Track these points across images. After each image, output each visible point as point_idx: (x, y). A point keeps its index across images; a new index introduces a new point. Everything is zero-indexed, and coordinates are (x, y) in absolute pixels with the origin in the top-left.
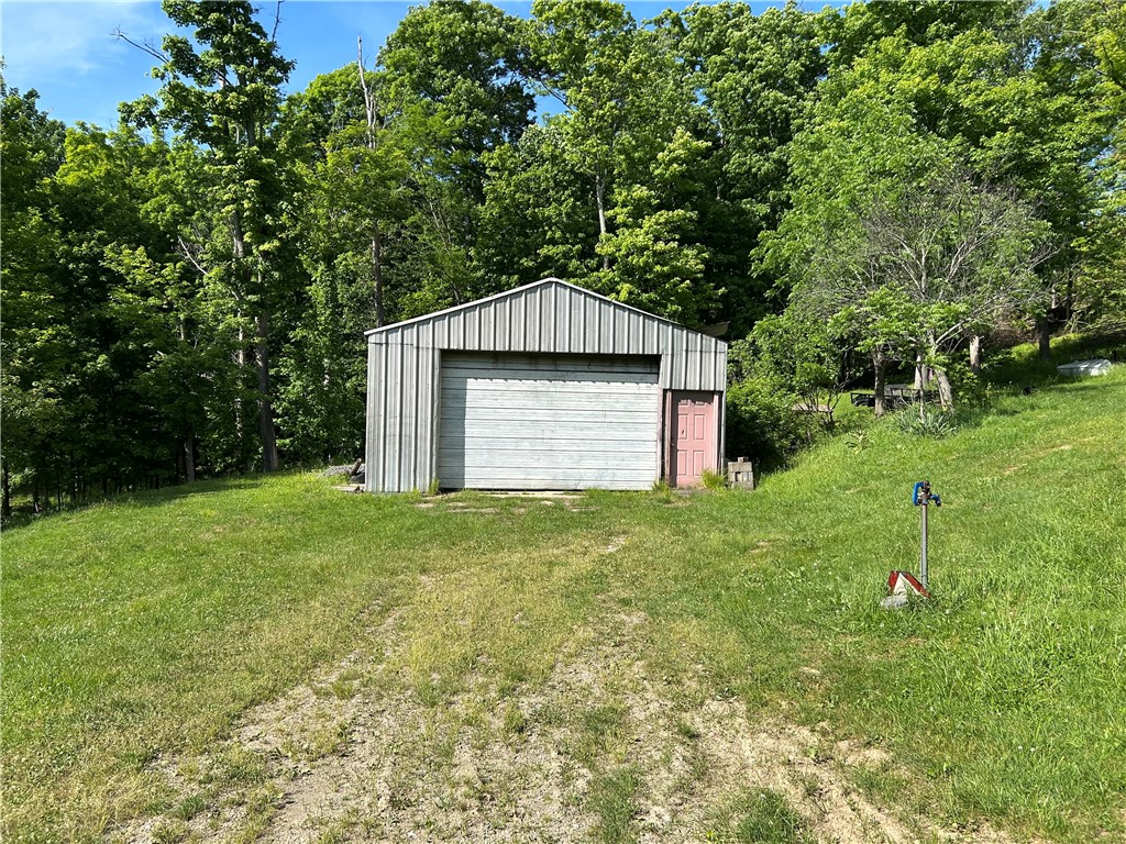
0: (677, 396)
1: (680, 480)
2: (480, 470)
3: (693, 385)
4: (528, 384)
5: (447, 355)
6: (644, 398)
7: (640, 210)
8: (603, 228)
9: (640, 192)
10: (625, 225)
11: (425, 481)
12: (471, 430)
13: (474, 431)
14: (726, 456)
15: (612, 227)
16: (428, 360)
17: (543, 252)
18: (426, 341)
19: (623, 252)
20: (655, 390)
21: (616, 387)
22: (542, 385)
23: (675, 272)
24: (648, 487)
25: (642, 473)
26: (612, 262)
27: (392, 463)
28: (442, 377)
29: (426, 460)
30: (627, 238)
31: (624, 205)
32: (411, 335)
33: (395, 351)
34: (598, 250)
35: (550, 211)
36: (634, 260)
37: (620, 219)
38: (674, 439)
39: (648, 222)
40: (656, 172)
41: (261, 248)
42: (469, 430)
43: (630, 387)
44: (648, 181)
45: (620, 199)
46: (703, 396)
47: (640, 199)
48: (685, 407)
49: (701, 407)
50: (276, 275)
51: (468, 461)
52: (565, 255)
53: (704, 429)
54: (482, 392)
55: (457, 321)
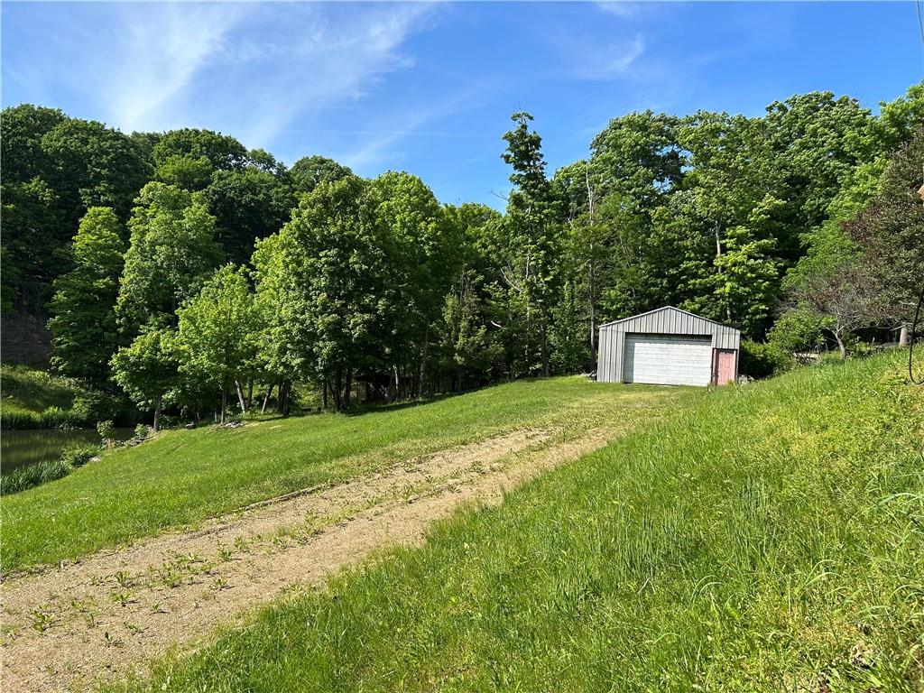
0: (719, 351)
1: (719, 383)
2: (638, 377)
3: (725, 347)
4: (659, 345)
5: (628, 334)
6: (705, 351)
7: (741, 240)
8: (719, 250)
9: (741, 230)
10: (731, 249)
11: (618, 380)
12: (636, 362)
13: (637, 362)
14: (739, 372)
15: (724, 250)
16: (621, 336)
17: (683, 266)
18: (620, 329)
19: (730, 264)
20: (710, 348)
21: (693, 347)
22: (664, 345)
23: (759, 276)
24: (705, 385)
25: (704, 379)
26: (724, 269)
27: (607, 373)
28: (626, 342)
29: (619, 372)
30: (731, 257)
31: (732, 237)
32: (615, 327)
33: (609, 333)
34: (714, 263)
35: (688, 243)
36: (735, 269)
37: (728, 245)
38: (717, 367)
39: (744, 248)
40: (752, 219)
41: (546, 279)
42: (635, 362)
43: (700, 347)
44: (747, 223)
45: (729, 234)
46: (730, 351)
47: (742, 234)
48: (722, 355)
49: (728, 355)
50: (551, 291)
51: (635, 373)
52: (697, 267)
53: (729, 364)
54: (640, 348)
55: (632, 322)
